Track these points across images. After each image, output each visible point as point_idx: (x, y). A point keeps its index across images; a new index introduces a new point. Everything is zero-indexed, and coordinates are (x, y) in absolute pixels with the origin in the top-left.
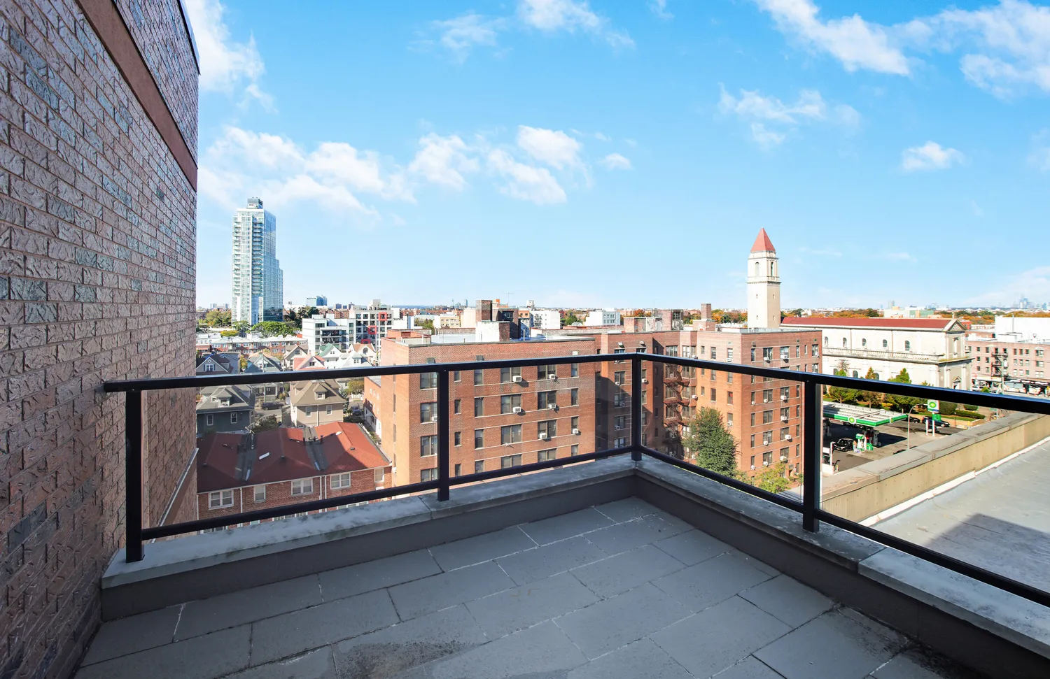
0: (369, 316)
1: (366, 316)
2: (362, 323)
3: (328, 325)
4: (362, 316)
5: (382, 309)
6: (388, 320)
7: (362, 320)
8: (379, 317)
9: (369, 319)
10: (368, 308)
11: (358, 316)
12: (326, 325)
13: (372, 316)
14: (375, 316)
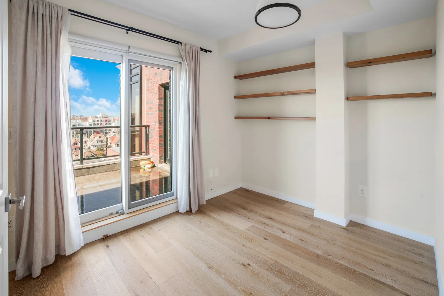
0: (100, 121)
1: (98, 121)
2: (96, 124)
3: (78, 125)
4: (96, 121)
5: (106, 117)
6: (109, 122)
7: (96, 123)
8: (105, 121)
9: (99, 122)
10: (99, 117)
11: (94, 121)
12: (77, 125)
13: (101, 121)
14: (103, 121)
